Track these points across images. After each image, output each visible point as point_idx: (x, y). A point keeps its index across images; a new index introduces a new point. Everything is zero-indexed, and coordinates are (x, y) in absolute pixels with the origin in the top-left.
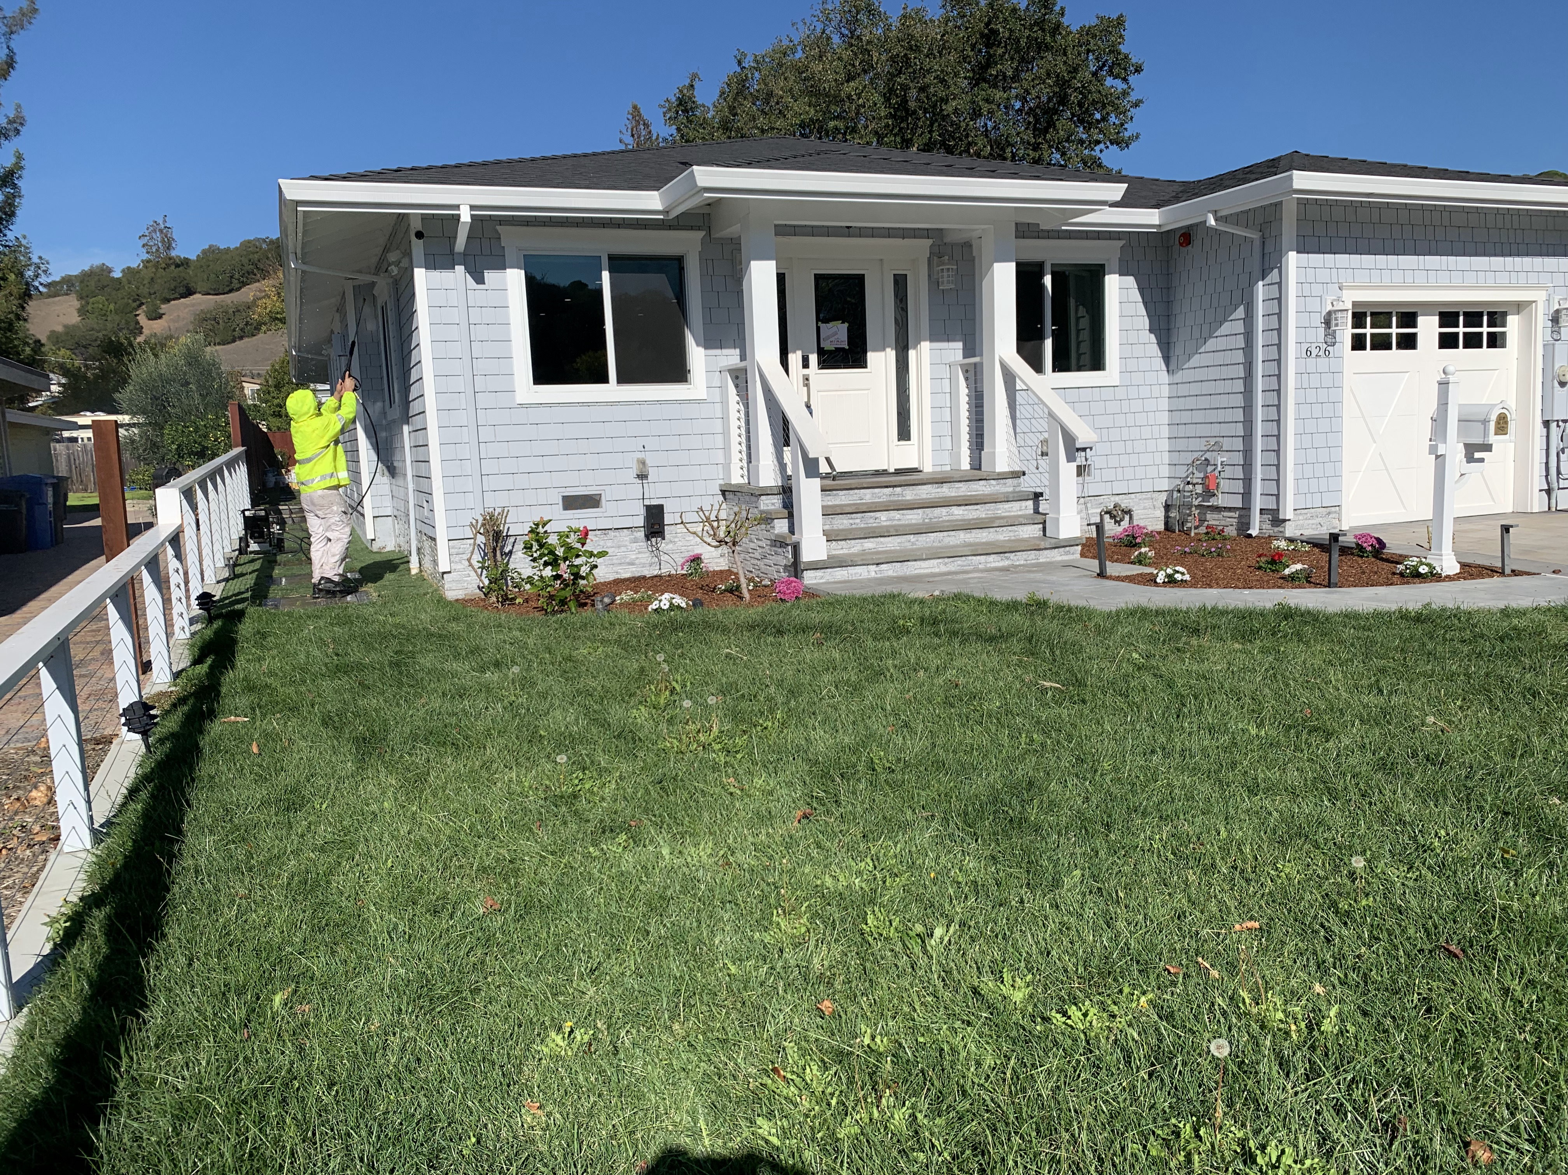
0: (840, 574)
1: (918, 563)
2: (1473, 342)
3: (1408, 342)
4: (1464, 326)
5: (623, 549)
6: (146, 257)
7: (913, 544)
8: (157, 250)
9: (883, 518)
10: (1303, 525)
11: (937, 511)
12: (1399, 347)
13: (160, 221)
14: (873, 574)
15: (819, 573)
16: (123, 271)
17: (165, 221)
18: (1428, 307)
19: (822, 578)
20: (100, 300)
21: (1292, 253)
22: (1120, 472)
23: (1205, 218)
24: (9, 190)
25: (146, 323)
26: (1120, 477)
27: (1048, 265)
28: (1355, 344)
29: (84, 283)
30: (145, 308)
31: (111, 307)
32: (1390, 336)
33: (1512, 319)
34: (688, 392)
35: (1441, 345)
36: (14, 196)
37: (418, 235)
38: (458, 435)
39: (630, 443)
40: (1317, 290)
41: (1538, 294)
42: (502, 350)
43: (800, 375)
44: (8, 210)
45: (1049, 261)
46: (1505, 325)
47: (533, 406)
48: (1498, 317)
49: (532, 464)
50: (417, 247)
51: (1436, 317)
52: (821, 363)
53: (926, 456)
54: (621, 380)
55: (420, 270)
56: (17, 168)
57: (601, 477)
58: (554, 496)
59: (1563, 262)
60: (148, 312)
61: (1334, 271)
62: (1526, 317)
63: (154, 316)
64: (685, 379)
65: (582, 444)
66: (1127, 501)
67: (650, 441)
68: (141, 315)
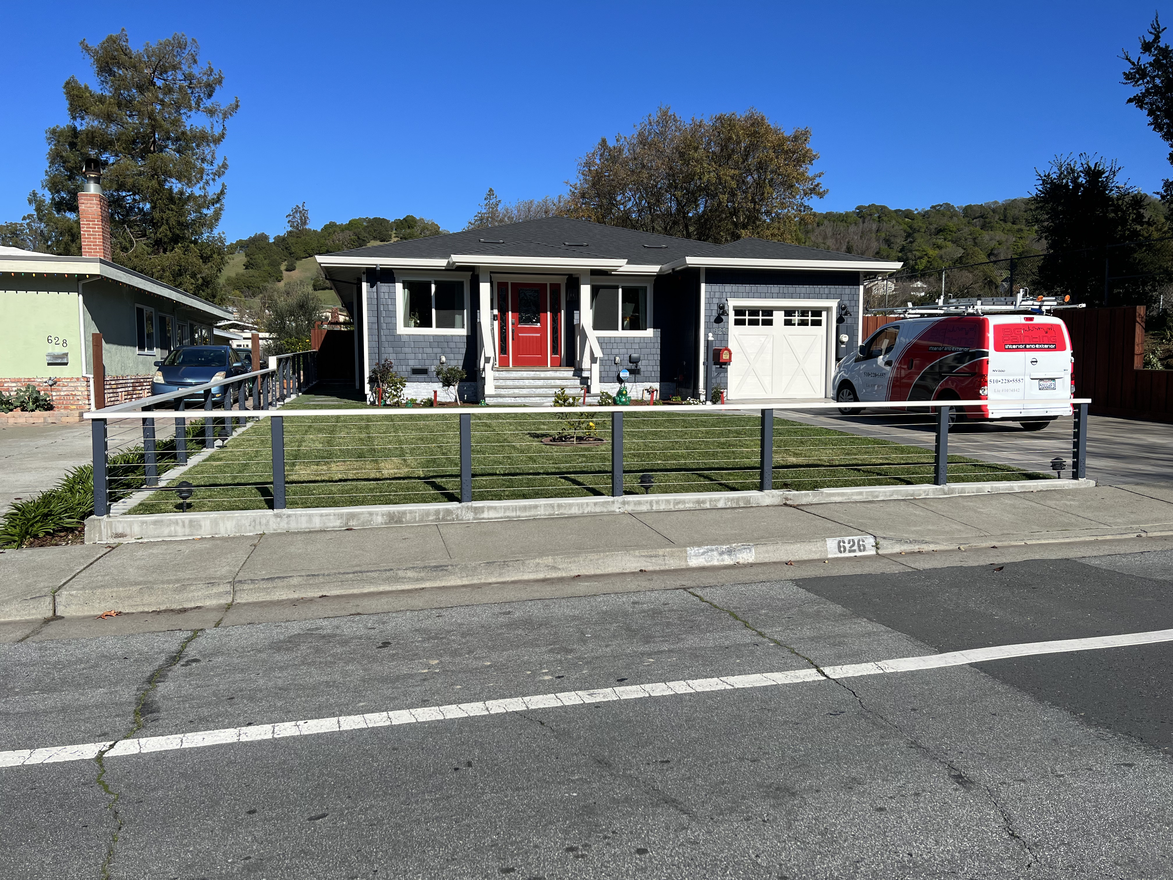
0: (500, 400)
1: (532, 398)
2: (803, 323)
3: (769, 323)
4: (798, 316)
6: (290, 229)
8: (297, 225)
11: (549, 381)
12: (763, 325)
13: (301, 206)
14: (512, 401)
15: (492, 399)
16: (275, 238)
17: (303, 206)
18: (779, 309)
19: (492, 401)
20: (259, 257)
21: (703, 286)
22: (653, 373)
23: (671, 271)
24: (218, 205)
25: (285, 273)
26: (653, 375)
27: (620, 286)
28: (738, 323)
29: (250, 245)
30: (286, 263)
31: (266, 262)
32: (759, 320)
33: (824, 314)
34: (463, 332)
35: (785, 325)
36: (220, 208)
37: (364, 273)
38: (375, 344)
39: (439, 350)
40: (716, 301)
41: (833, 304)
42: (393, 315)
43: (512, 327)
44: (217, 217)
45: (620, 285)
46: (821, 316)
47: (403, 335)
48: (817, 312)
49: (401, 356)
50: (364, 277)
51: (783, 312)
52: (520, 323)
53: (564, 362)
54: (437, 327)
55: (364, 285)
56: (222, 192)
57: (427, 362)
58: (409, 369)
59: (847, 289)
60: (288, 266)
61: (724, 294)
62: (830, 313)
63: (290, 269)
64: (463, 327)
65: (421, 350)
66: (656, 386)
67: (447, 350)
68: (283, 267)
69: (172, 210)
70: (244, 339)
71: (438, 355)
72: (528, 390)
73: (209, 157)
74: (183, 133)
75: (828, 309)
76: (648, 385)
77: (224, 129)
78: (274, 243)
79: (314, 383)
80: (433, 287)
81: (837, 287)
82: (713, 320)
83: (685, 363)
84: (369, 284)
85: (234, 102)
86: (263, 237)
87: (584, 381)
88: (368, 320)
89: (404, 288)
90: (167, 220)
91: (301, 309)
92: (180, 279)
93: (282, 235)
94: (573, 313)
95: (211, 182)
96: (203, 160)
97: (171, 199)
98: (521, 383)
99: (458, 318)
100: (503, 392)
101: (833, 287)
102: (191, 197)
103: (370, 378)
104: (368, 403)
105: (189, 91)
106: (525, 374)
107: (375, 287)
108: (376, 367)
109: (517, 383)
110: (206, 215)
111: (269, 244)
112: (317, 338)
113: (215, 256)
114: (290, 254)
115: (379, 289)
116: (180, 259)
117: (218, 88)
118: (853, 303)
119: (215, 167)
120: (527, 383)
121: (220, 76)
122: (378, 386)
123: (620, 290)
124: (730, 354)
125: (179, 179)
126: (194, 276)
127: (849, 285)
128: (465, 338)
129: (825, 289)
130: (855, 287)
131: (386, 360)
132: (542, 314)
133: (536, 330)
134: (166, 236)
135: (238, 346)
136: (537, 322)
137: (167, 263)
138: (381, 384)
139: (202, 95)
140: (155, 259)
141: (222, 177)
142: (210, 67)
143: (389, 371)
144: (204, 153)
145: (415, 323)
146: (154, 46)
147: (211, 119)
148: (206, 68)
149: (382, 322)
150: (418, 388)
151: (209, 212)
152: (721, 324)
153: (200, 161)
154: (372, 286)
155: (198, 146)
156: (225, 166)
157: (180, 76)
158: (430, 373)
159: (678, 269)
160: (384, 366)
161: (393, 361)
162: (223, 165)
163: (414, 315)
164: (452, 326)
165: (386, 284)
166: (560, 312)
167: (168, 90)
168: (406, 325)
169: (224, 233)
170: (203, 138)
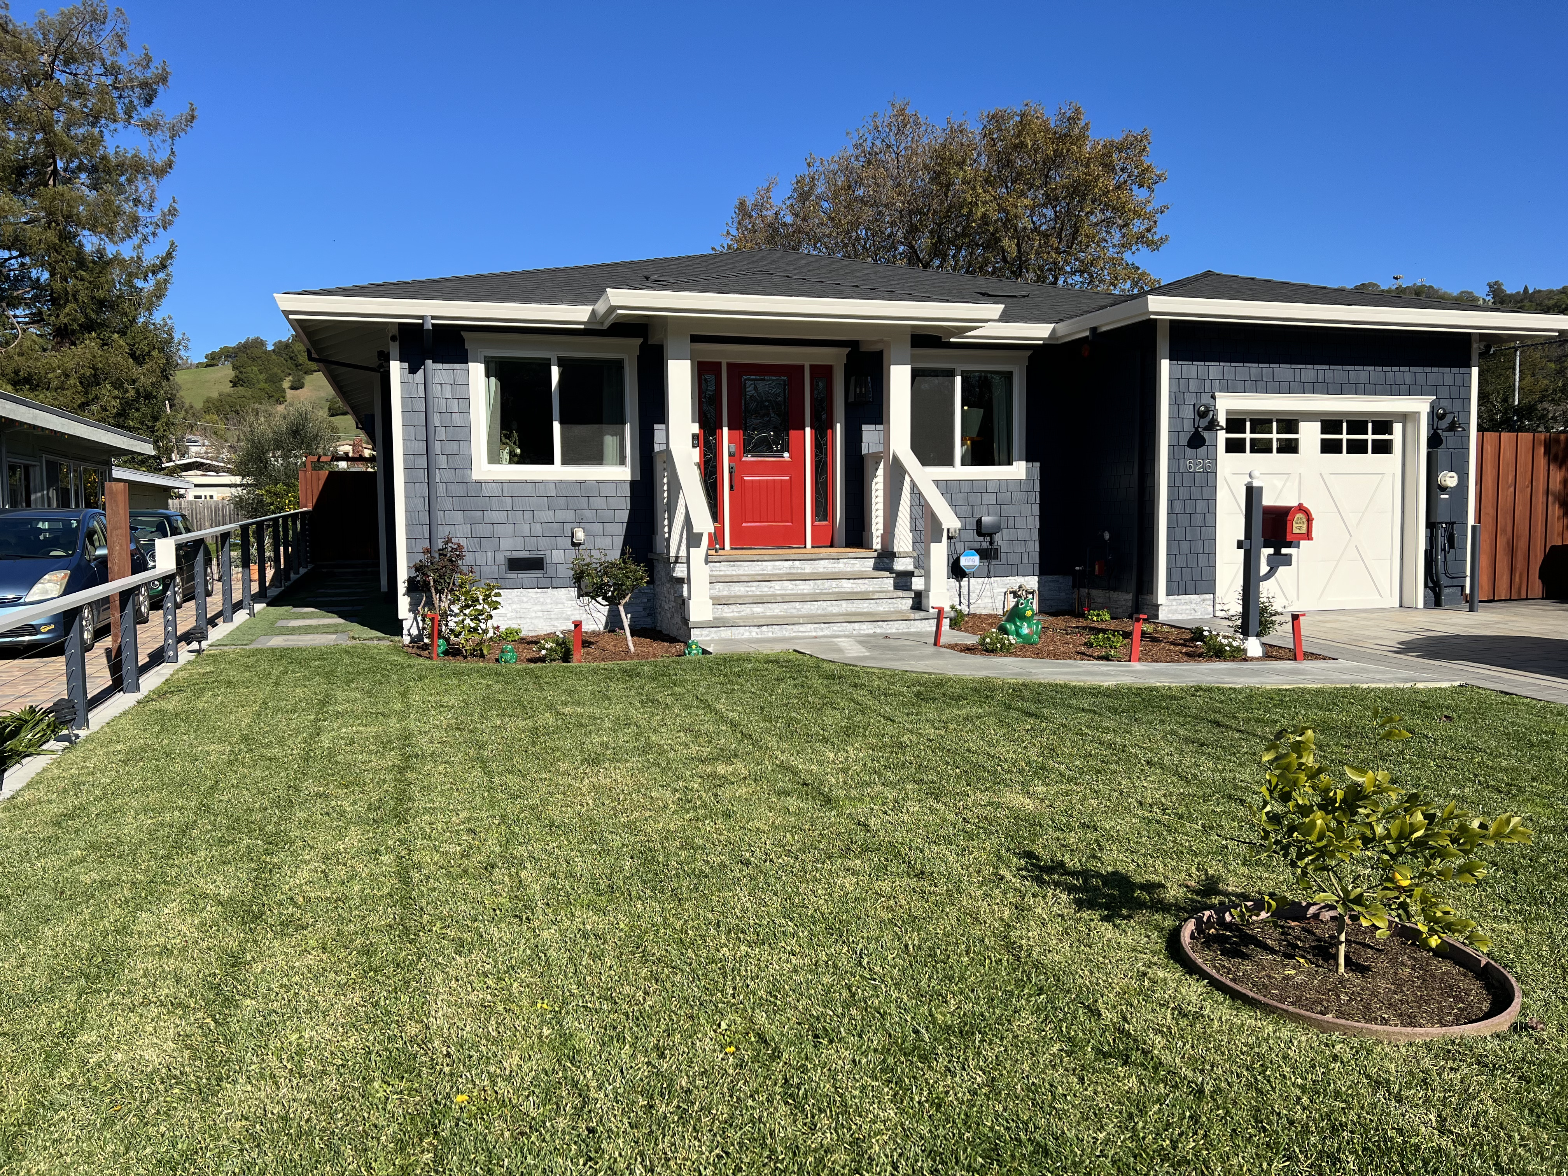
0: (725, 633)
1: (797, 627)
2: (1357, 448)
3: (1290, 447)
4: (1348, 433)
5: (560, 606)
7: (799, 610)
9: (777, 587)
10: (1176, 610)
11: (827, 584)
12: (1279, 451)
14: (754, 635)
15: (705, 631)
16: (275, 345)
18: (1310, 416)
19: (707, 636)
20: (253, 370)
21: (1165, 365)
22: (1025, 556)
23: (1087, 333)
24: (161, 276)
25: (290, 393)
26: (1025, 561)
27: (958, 371)
28: (1234, 447)
29: (240, 354)
30: (291, 378)
31: (262, 377)
32: (1271, 440)
33: (1398, 427)
34: (623, 473)
35: (1324, 451)
36: (165, 280)
37: (393, 338)
38: (421, 504)
39: (570, 515)
40: (1190, 399)
41: (1421, 405)
42: (463, 435)
43: (730, 461)
44: (159, 293)
45: (959, 368)
46: (1391, 433)
47: (487, 482)
48: (1383, 425)
49: (483, 530)
50: (394, 349)
51: (1318, 425)
52: (746, 452)
53: (841, 535)
54: (565, 461)
55: (396, 368)
56: (169, 255)
57: (543, 543)
58: (501, 558)
59: (1447, 375)
60: (293, 382)
61: (1207, 382)
62: (1409, 426)
63: (297, 386)
64: (622, 462)
65: (528, 515)
66: (1032, 583)
67: (588, 514)
68: (286, 384)
69: (82, 280)
70: (196, 486)
71: (568, 527)
72: (785, 606)
73: (145, 198)
74: (104, 158)
75: (1405, 417)
76: (1014, 582)
77: (173, 153)
78: (274, 351)
79: (302, 571)
80: (555, 372)
81: (1428, 369)
82: (1184, 441)
83: (1107, 536)
84: (406, 365)
85: (186, 111)
86: (258, 343)
87: (902, 580)
88: (405, 447)
89: (488, 375)
90: (74, 296)
91: (294, 437)
92: (94, 391)
93: (284, 340)
94: (861, 430)
95: (151, 238)
96: (137, 202)
97: (81, 261)
98: (764, 589)
99: (610, 442)
100: (728, 612)
101: (1420, 369)
102: (117, 260)
103: (411, 581)
104: (407, 639)
105: (115, 94)
106: (769, 567)
107: (421, 372)
108: (423, 557)
109: (755, 589)
110: (141, 290)
111: (266, 352)
112: (309, 487)
113: (155, 353)
114: (297, 366)
115: (429, 376)
116: (95, 357)
117: (161, 89)
118: (1458, 405)
119: (157, 215)
120: (777, 588)
121: (164, 70)
122: (430, 603)
123: (958, 380)
124: (1309, 520)
125: (93, 229)
126: (118, 384)
127: (1451, 366)
128: (628, 486)
129: (1405, 374)
130: (1463, 370)
131: (448, 541)
132: (793, 434)
133: (781, 468)
134: (74, 320)
135: (196, 497)
136: (784, 450)
137: (71, 365)
138: (436, 597)
139: (136, 102)
140: (52, 358)
141: (170, 229)
142: (146, 55)
143: (455, 569)
144: (136, 191)
145: (512, 454)
146: (54, 17)
147: (151, 138)
148: (138, 56)
149: (438, 451)
150: (521, 602)
151: (147, 286)
152: (1202, 450)
153: (131, 203)
154: (413, 370)
155: (130, 181)
156: (173, 212)
157: (98, 69)
158: (550, 570)
159: (1104, 329)
160: (442, 553)
161: (463, 542)
162: (169, 211)
163: (508, 437)
164: (597, 458)
165: (446, 366)
166: (832, 427)
167: (79, 92)
168: (494, 459)
169: (171, 318)
170: (138, 167)
